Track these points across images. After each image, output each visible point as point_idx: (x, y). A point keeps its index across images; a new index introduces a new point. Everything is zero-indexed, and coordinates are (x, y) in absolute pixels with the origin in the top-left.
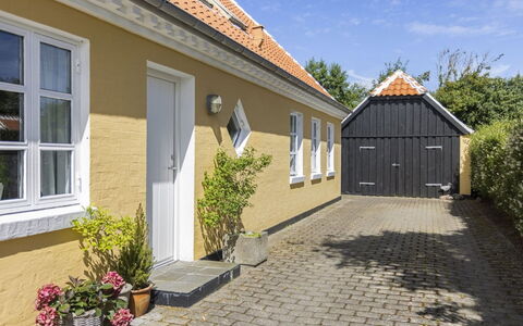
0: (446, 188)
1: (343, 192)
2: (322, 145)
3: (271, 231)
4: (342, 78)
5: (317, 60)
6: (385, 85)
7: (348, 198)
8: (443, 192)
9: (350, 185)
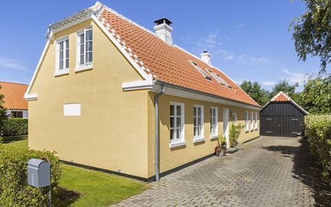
0: (299, 134)
1: (260, 135)
2: (253, 121)
3: (244, 142)
4: (259, 88)
5: (248, 81)
6: (276, 97)
7: (262, 137)
8: (298, 136)
9: (263, 133)
